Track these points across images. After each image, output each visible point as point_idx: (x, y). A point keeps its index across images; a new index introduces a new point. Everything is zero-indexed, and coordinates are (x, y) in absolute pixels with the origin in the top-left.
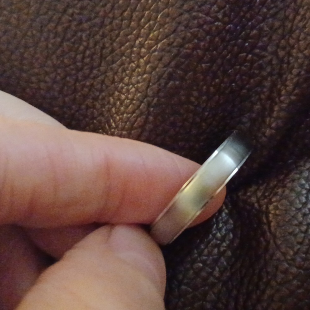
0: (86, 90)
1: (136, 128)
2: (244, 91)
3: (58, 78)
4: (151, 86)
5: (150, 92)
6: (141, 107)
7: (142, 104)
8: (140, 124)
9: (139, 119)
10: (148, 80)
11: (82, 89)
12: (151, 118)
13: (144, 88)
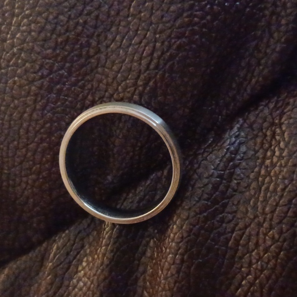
0: (80, 28)
1: (145, 57)
2: (248, 9)
3: (51, 17)
4: (154, 13)
5: (154, 19)
6: (148, 35)
7: (149, 33)
8: (149, 52)
9: (147, 48)
10: (150, 8)
11: (75, 28)
12: (158, 45)
13: (148, 16)
